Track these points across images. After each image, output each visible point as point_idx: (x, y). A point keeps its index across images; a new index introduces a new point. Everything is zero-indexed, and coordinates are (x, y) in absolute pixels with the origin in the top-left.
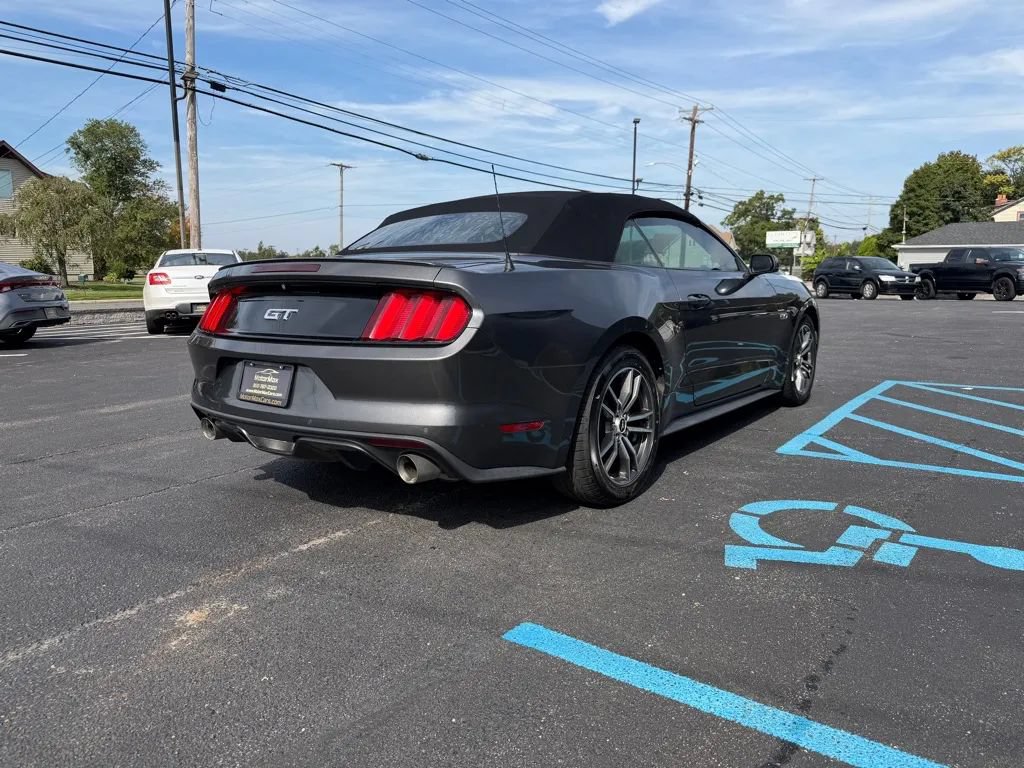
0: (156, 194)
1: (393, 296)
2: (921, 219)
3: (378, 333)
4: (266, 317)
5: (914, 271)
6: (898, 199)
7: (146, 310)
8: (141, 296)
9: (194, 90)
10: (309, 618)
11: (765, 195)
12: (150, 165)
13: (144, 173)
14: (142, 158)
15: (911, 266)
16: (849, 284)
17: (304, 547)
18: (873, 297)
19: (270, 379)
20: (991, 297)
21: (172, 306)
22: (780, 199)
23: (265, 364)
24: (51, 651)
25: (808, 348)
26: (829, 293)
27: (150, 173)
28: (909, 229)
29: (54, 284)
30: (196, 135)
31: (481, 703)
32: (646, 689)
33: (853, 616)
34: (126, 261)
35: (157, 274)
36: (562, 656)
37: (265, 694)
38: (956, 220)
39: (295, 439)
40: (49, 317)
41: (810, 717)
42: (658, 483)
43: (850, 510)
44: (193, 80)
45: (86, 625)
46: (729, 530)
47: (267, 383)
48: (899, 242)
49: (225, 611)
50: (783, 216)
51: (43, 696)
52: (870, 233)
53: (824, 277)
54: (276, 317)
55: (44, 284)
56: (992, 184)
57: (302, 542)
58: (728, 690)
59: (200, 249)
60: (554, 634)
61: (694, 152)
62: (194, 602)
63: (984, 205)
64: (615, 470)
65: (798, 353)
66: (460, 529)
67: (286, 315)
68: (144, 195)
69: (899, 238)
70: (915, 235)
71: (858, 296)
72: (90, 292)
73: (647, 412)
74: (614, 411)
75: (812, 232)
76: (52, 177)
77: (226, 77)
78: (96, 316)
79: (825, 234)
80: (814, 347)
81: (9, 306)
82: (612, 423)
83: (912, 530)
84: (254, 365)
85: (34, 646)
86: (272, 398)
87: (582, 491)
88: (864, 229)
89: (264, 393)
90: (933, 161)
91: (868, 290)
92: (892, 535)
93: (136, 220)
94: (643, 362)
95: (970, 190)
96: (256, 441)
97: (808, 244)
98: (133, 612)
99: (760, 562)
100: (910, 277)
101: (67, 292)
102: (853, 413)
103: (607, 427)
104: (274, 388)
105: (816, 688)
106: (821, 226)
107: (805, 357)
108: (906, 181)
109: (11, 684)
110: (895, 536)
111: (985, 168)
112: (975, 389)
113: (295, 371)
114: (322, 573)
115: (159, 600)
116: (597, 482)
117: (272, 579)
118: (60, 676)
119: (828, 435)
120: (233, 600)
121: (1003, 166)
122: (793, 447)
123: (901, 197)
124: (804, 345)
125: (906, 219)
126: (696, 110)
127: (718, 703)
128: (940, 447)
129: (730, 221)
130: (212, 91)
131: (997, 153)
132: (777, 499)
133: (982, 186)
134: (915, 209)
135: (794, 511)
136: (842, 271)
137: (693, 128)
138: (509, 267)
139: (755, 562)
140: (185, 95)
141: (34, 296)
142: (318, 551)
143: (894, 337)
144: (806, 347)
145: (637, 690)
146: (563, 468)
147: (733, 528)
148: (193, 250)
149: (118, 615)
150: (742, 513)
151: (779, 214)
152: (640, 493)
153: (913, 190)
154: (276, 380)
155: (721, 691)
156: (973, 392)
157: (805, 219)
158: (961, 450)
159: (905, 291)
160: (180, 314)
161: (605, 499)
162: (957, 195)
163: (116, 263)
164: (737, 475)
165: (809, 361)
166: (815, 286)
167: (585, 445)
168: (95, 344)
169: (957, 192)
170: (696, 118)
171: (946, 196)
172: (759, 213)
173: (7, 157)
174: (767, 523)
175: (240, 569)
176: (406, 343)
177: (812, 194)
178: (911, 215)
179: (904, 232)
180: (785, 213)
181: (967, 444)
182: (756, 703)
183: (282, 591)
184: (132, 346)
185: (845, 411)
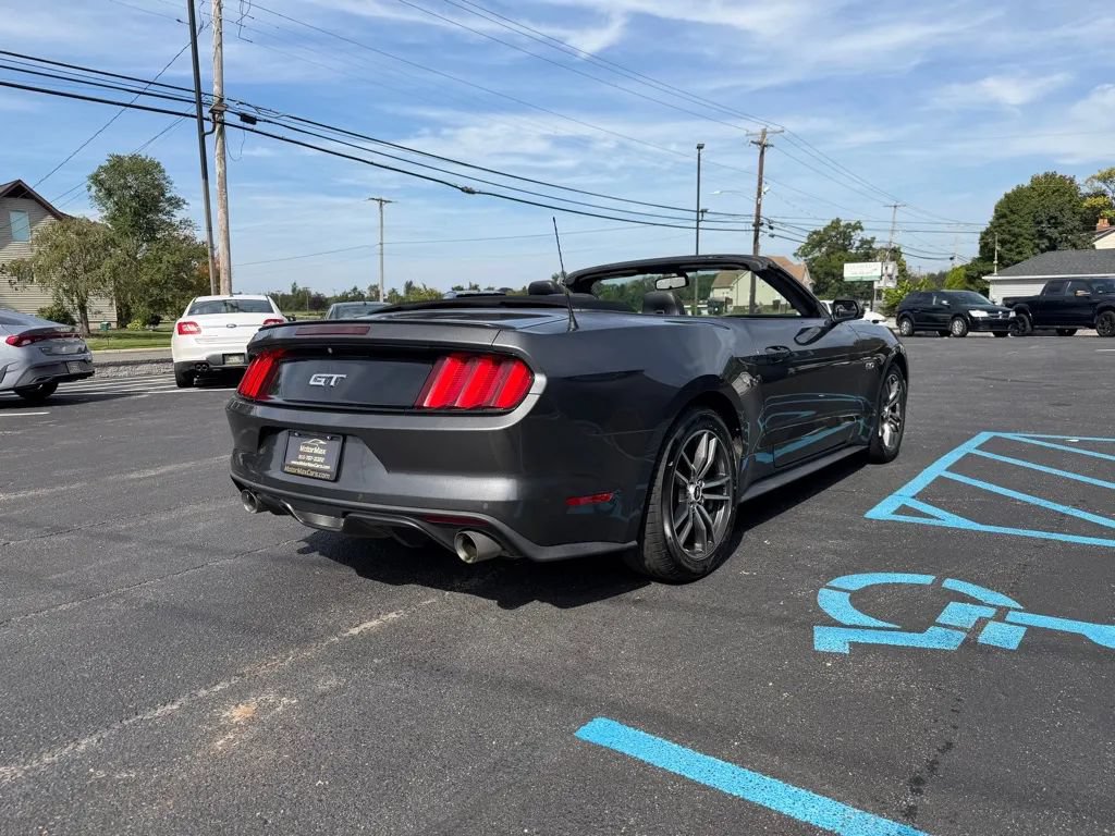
0: (183, 233)
1: (448, 360)
2: (1013, 247)
3: (432, 402)
4: (312, 383)
5: (1007, 306)
6: (989, 226)
7: (176, 361)
8: (169, 345)
9: (223, 123)
10: (364, 714)
11: (842, 224)
12: (177, 203)
13: (169, 212)
14: (168, 195)
15: (1004, 299)
16: (935, 320)
17: (355, 631)
18: (963, 335)
19: (316, 451)
20: (1094, 332)
21: (202, 357)
22: (858, 227)
23: (312, 434)
24: (89, 752)
25: (896, 400)
26: (914, 330)
27: (175, 212)
28: (1000, 258)
29: (77, 336)
30: (225, 171)
31: (554, 811)
32: (735, 794)
33: (958, 708)
34: (151, 305)
35: (185, 323)
36: (641, 757)
37: (321, 801)
38: (1053, 248)
39: (344, 515)
40: (72, 372)
41: (916, 826)
42: (736, 554)
43: (950, 584)
44: (221, 113)
45: (126, 722)
46: (819, 610)
47: (313, 454)
48: (990, 272)
49: (274, 706)
50: (861, 246)
51: (82, 804)
52: (958, 263)
53: (908, 313)
54: (322, 383)
55: (66, 336)
56: (1093, 208)
57: (351, 625)
58: (824, 795)
59: (232, 294)
60: (631, 731)
61: (764, 179)
62: (239, 694)
63: (1084, 230)
64: (690, 543)
65: (886, 405)
66: (522, 609)
67: (334, 380)
68: (169, 234)
69: (989, 268)
70: (1008, 266)
71: (946, 333)
72: (112, 341)
73: (723, 477)
74: (689, 478)
75: (894, 263)
76: (72, 218)
77: (257, 108)
78: (121, 368)
79: (908, 264)
80: (903, 397)
81: (30, 361)
82: (685, 490)
83: (1018, 606)
84: (300, 435)
85: (71, 747)
86: (319, 471)
87: (655, 567)
88: (951, 259)
89: (310, 465)
90: (1027, 183)
91: (957, 327)
92: (996, 613)
93: (161, 262)
94: (718, 423)
95: (1068, 214)
96: (302, 516)
97: (890, 276)
98: (175, 707)
99: (854, 645)
100: (1004, 312)
101: (90, 341)
102: (947, 470)
103: (681, 496)
104: (322, 460)
105: (921, 793)
106: (903, 257)
107: (893, 409)
108: (997, 206)
109: (48, 790)
110: (1001, 614)
111: (1084, 190)
112: (1080, 441)
113: (344, 441)
114: (376, 661)
115: (203, 692)
116: (671, 555)
117: (322, 668)
118: (99, 780)
119: (920, 496)
120: (282, 693)
121: (1104, 187)
122: (883, 511)
123: (991, 223)
124: (891, 397)
125: (998, 248)
126: (764, 133)
127: (814, 810)
128: (1046, 509)
129: (803, 252)
130: (241, 124)
131: (1098, 174)
132: (868, 572)
133: (1082, 210)
134: (1007, 237)
135: (886, 585)
136: (930, 306)
137: (762, 153)
138: (573, 326)
139: (847, 646)
140: (214, 130)
141: (56, 349)
142: (369, 635)
143: (989, 381)
144: (895, 397)
145: (725, 796)
146: (634, 543)
147: (821, 605)
148: (224, 297)
149: (159, 711)
150: (831, 588)
151: (857, 244)
152: (717, 567)
153: (1004, 216)
154: (323, 452)
155: (817, 796)
156: (1079, 445)
157: (886, 250)
158: (1069, 513)
159: (999, 327)
160: (211, 366)
161: (680, 574)
162: (1053, 221)
163: (141, 309)
164: (824, 544)
165: (898, 413)
166: (899, 323)
167: (658, 518)
168: (119, 400)
169: (1052, 218)
170: (765, 142)
171: (1042, 222)
172: (834, 243)
173: (24, 197)
174: (860, 599)
175: (288, 656)
176: (464, 411)
177: (894, 223)
178: (1003, 243)
179: (996, 262)
180: (863, 242)
181: (1075, 506)
182: (856, 811)
183: (333, 682)
184: (160, 402)
185: (938, 469)
